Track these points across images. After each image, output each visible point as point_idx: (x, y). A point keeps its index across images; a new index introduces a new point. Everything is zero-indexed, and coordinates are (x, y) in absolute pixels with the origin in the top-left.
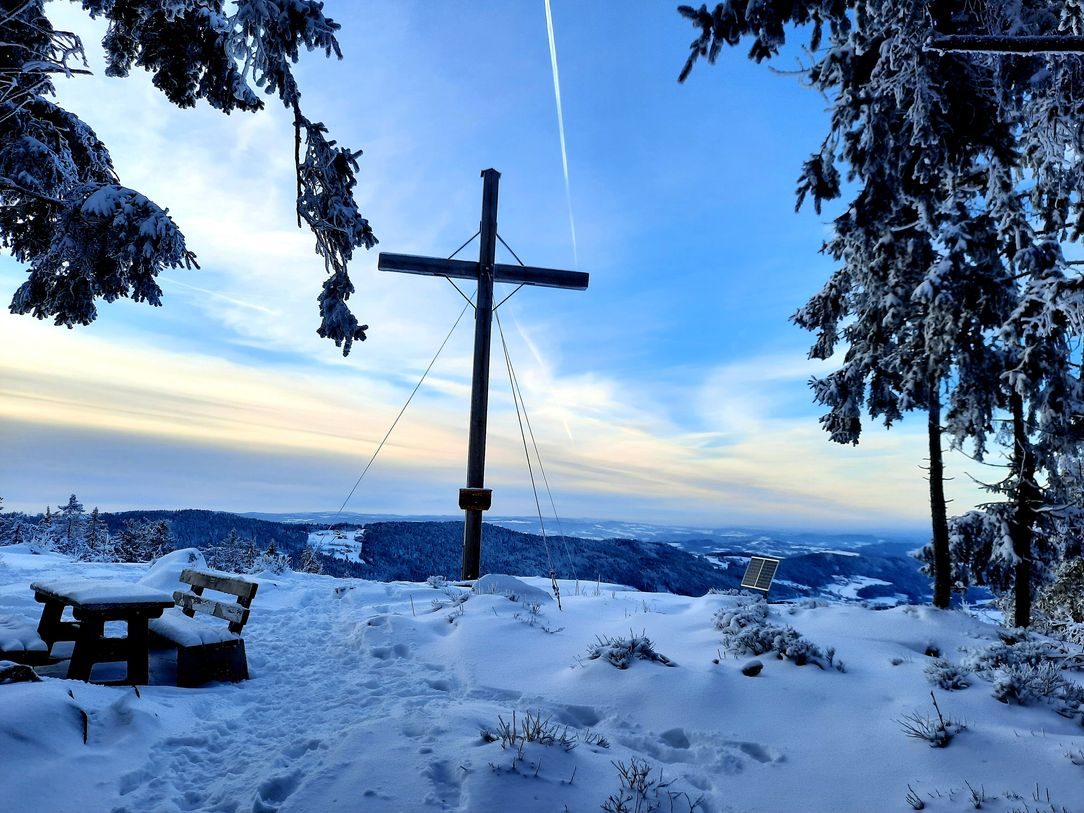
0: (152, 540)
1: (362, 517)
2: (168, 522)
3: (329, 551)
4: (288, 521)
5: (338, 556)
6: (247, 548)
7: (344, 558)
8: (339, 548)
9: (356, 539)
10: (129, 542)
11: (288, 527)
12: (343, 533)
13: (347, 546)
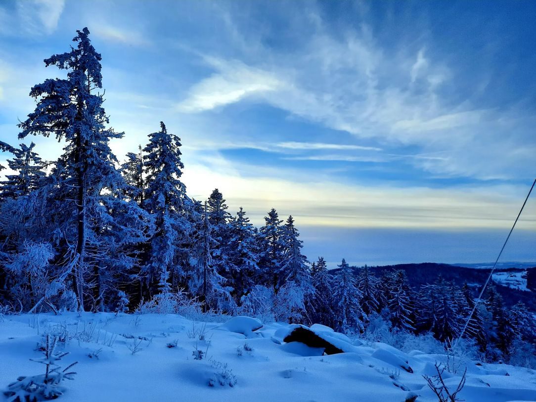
0: (396, 281)
1: (524, 264)
2: (403, 271)
3: (507, 284)
4: (479, 268)
5: (512, 287)
6: (450, 285)
7: (516, 288)
8: (512, 282)
9: (523, 277)
10: (386, 282)
11: (479, 271)
12: (514, 274)
13: (517, 281)
